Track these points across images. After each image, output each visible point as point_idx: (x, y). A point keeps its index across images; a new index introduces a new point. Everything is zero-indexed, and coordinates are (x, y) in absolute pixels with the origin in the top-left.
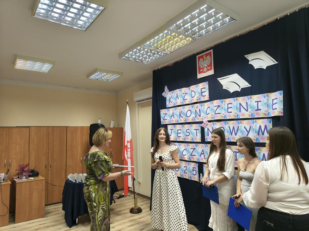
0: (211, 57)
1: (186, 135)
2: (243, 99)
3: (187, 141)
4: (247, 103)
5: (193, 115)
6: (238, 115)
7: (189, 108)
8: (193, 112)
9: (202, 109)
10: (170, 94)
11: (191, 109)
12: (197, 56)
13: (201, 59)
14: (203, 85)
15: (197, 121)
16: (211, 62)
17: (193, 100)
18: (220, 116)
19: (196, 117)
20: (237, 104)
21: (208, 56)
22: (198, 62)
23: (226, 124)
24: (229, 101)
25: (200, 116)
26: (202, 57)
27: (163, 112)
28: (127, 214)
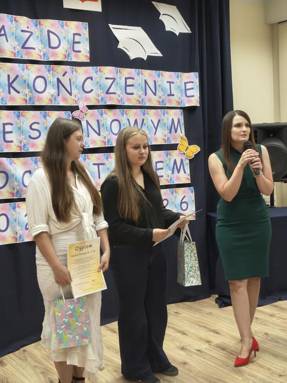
1: (30, 137)
2: (150, 75)
3: (31, 150)
4: (155, 81)
5: (51, 90)
6: (142, 100)
7: (39, 70)
8: (50, 82)
11: (46, 74)
14: (77, 27)
15: (61, 104)
19: (58, 95)
20: (142, 80)
23: (123, 114)
25: (71, 94)
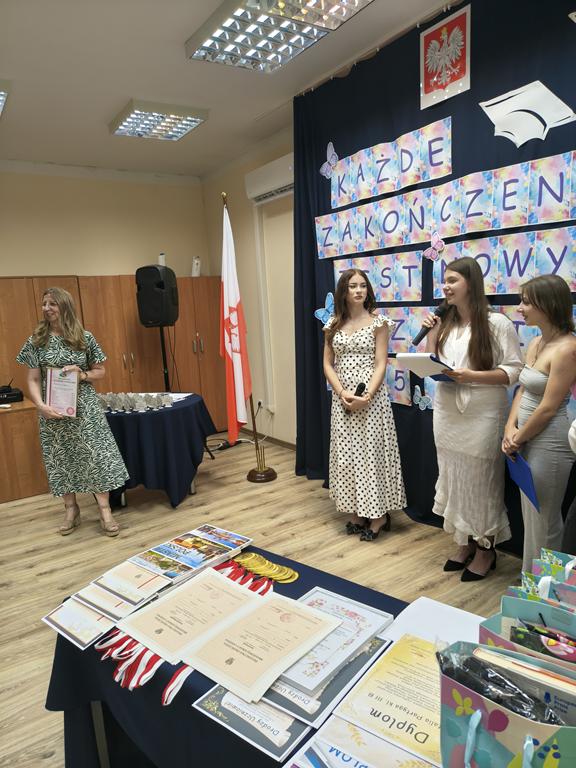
0: (464, 34)
1: (381, 285)
2: (552, 165)
3: (382, 300)
4: (561, 175)
5: (403, 227)
6: (531, 216)
7: (392, 204)
8: (402, 217)
9: (429, 203)
10: (342, 166)
11: (399, 207)
12: (423, 35)
13: (435, 43)
14: (436, 129)
15: (413, 242)
16: (463, 51)
17: (405, 179)
18: (482, 221)
19: (411, 231)
20: (533, 179)
21: (456, 31)
22: (425, 54)
23: (495, 245)
24: (511, 174)
25: (422, 227)
26: (436, 35)
27: (322, 222)
28: (242, 484)
